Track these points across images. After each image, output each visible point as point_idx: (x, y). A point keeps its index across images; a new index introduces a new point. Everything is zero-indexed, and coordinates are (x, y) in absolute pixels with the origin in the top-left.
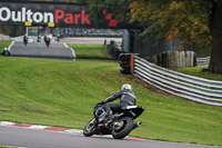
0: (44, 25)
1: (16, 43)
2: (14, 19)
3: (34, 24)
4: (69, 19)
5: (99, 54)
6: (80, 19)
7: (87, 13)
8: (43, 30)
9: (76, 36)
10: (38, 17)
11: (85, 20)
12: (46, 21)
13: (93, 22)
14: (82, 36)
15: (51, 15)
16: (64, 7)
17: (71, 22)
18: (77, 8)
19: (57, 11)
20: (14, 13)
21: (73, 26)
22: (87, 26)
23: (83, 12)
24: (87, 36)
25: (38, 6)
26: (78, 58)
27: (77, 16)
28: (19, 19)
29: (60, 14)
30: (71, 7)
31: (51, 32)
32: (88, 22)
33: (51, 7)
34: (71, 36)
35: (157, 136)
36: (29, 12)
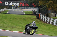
0: (17, 6)
1: (10, 11)
2: (9, 5)
3: (14, 6)
4: (23, 5)
5: (31, 13)
6: (26, 5)
7: (28, 3)
8: (16, 7)
9: (25, 9)
10: (15, 4)
11: (27, 5)
12: (17, 5)
13: (29, 6)
14: (26, 9)
15: (19, 4)
16: (22, 2)
17: (24, 5)
18: (25, 2)
19: (20, 3)
20: (9, 3)
21: (24, 6)
22: (28, 7)
23: (27, 3)
24: (28, 9)
25: (15, 2)
26: (26, 14)
27: (25, 4)
28: (10, 5)
29: (21, 3)
30: (24, 2)
31: (19, 8)
32: (28, 6)
33: (19, 2)
34: (24, 9)
35: (46, 34)
36: (13, 3)
